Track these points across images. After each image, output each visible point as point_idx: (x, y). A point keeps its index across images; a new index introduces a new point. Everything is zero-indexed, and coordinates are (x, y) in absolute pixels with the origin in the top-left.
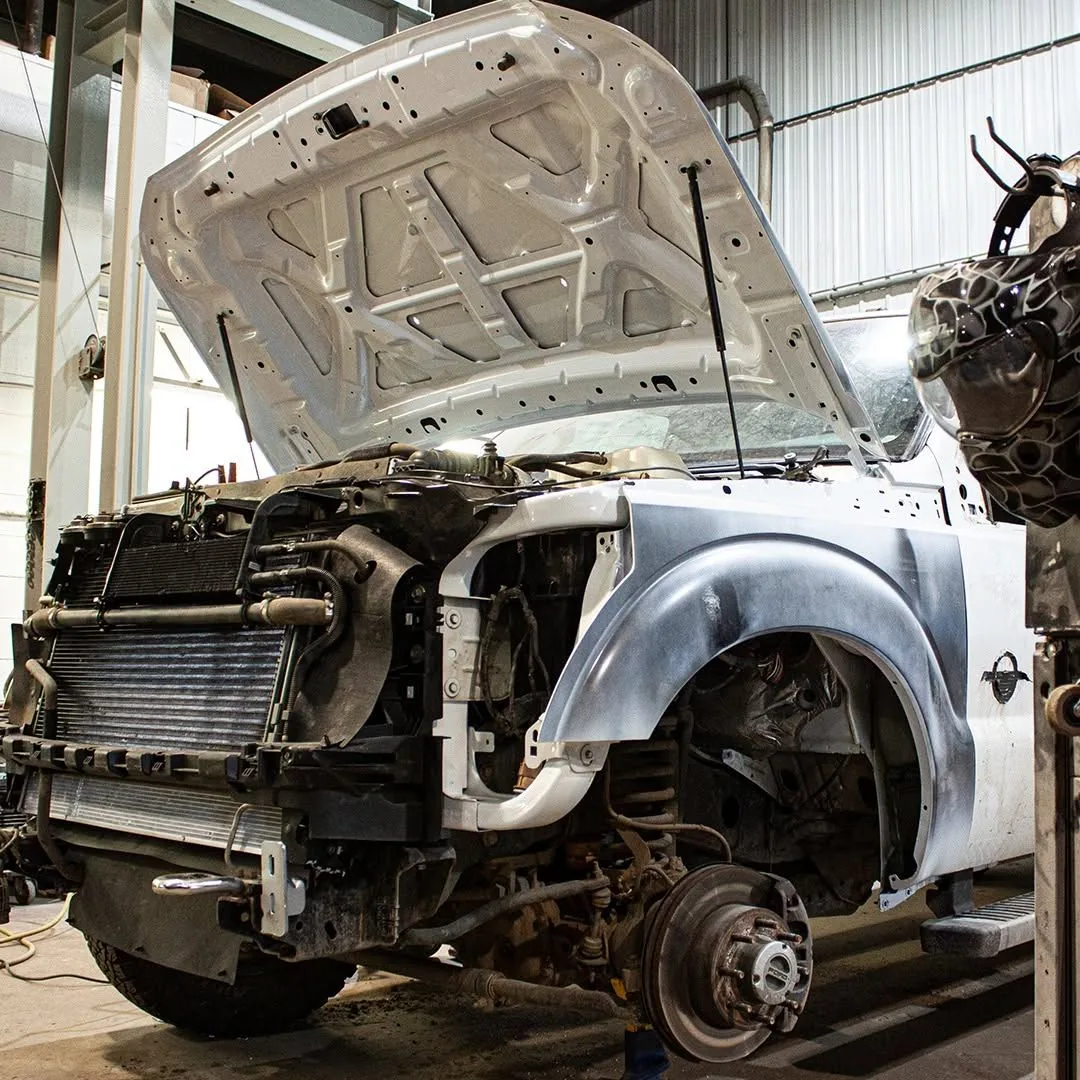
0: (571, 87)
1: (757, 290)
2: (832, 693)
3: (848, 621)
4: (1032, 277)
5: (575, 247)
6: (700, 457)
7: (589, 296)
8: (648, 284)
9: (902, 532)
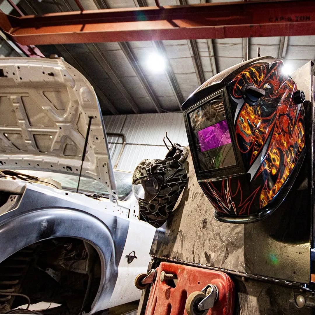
0: (67, 88)
1: (99, 151)
2: (84, 255)
3: (92, 238)
4: (162, 164)
5: (56, 129)
6: (73, 189)
7: (56, 142)
8: (73, 143)
9: (116, 217)
